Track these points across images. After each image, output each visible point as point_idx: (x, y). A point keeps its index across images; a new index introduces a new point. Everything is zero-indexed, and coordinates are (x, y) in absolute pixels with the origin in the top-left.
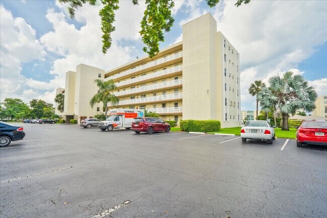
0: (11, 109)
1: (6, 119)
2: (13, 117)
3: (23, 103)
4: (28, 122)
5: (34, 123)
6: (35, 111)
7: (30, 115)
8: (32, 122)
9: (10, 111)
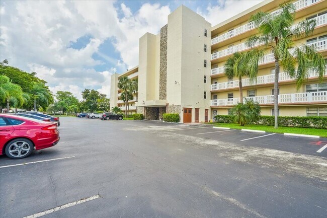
0: (63, 102)
1: (57, 113)
2: (64, 110)
3: (73, 96)
4: (84, 116)
5: (92, 118)
6: (87, 103)
7: (83, 108)
8: (88, 117)
9: (62, 104)
